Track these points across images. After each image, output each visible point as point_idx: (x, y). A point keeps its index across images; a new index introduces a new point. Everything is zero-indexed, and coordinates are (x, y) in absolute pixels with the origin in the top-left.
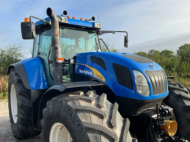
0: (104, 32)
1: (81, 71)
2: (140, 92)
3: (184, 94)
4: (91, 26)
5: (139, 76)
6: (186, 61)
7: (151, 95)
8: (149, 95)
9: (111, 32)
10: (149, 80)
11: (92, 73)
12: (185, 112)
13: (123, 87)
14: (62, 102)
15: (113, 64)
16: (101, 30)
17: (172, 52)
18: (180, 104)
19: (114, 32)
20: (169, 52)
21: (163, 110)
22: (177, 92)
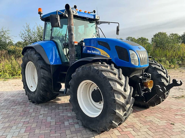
0: (102, 23)
1: (88, 51)
2: (133, 63)
3: (157, 67)
4: (93, 17)
5: (133, 54)
6: (159, 48)
7: (139, 65)
8: (138, 65)
9: (107, 22)
10: (139, 56)
11: (99, 52)
12: (158, 78)
13: (121, 60)
14: (90, 68)
15: (116, 46)
16: (99, 21)
17: (147, 40)
18: (155, 73)
19: (109, 23)
20: (144, 40)
21: (146, 74)
22: (153, 66)
